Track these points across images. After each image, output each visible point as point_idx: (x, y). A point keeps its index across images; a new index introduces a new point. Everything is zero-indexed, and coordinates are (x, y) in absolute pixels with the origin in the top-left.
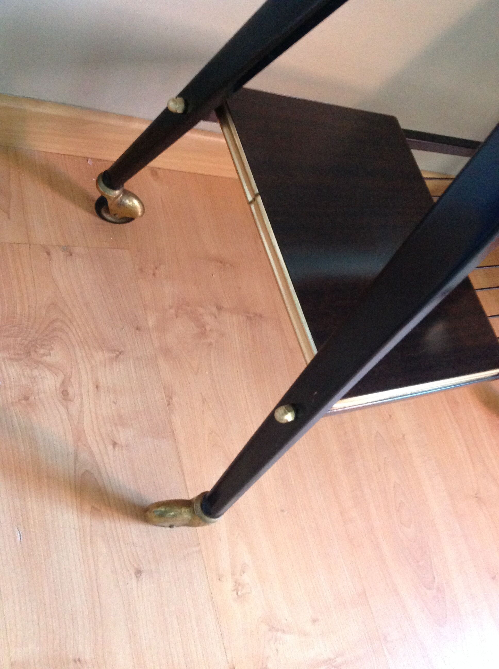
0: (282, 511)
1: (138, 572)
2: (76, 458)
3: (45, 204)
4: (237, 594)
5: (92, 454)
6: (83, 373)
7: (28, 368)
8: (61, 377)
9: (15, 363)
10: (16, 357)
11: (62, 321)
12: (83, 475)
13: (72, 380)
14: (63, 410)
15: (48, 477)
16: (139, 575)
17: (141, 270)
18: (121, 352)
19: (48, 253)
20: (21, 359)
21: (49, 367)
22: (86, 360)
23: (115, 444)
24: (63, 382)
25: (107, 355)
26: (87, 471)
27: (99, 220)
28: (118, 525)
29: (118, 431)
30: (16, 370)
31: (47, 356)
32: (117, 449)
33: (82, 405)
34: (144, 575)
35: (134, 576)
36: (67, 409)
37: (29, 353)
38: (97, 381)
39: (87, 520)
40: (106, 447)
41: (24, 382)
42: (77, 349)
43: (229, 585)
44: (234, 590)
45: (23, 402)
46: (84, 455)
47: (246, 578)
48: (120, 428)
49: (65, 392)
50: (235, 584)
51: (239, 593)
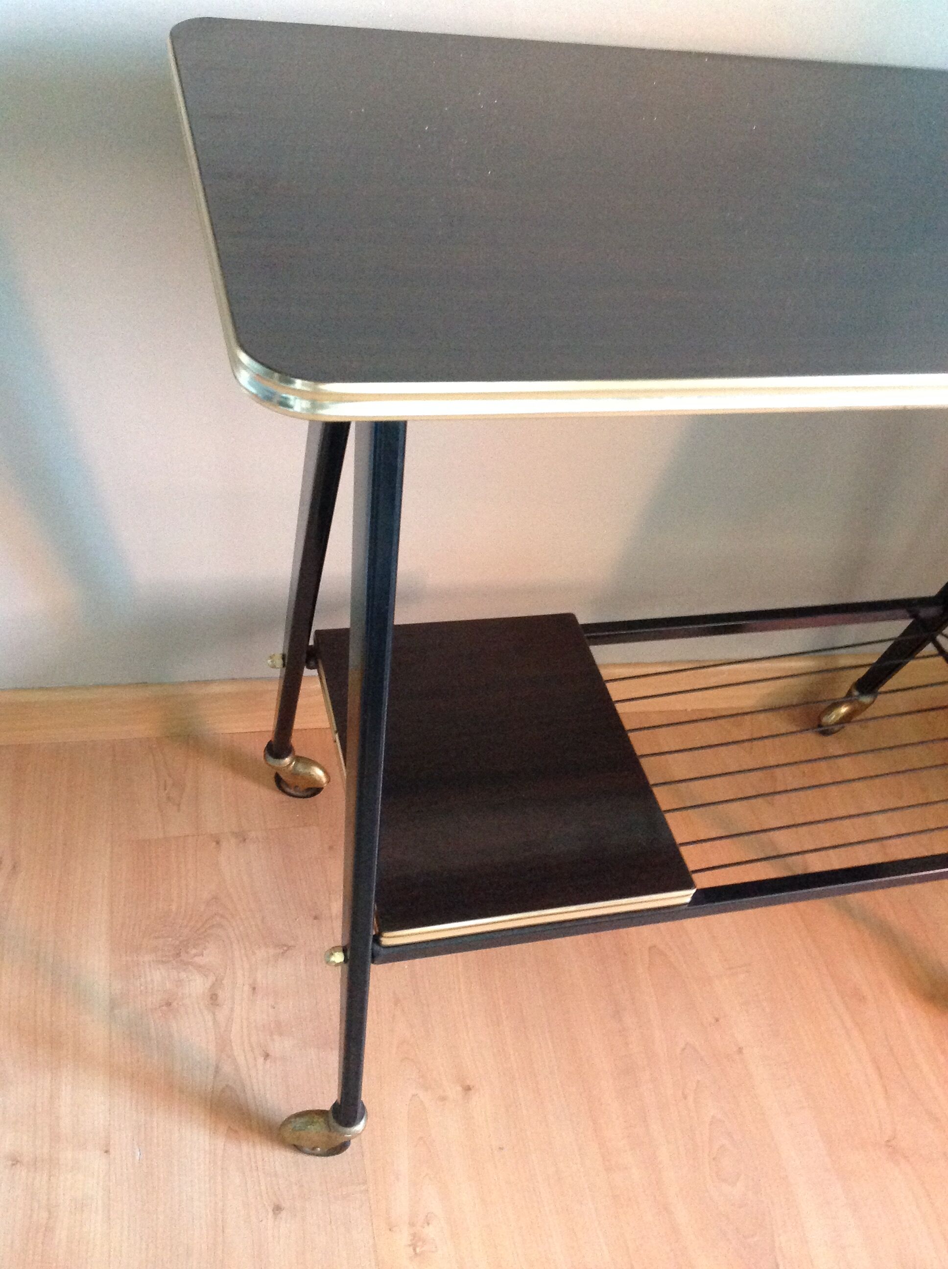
0: (501, 1149)
1: (277, 1209)
2: (217, 1070)
3: (223, 789)
4: (415, 1250)
5: (237, 1069)
6: (239, 973)
7: (174, 970)
8: (212, 978)
9: (160, 966)
10: (164, 959)
11: (222, 916)
12: (223, 1091)
13: (224, 982)
14: (209, 1017)
15: (181, 1091)
16: (277, 1212)
17: (331, 848)
18: (289, 948)
19: (218, 843)
20: (168, 962)
21: (199, 968)
22: (245, 959)
23: (267, 1056)
24: (213, 985)
25: (272, 951)
26: (227, 1086)
27: (285, 797)
28: (259, 1151)
29: (273, 1040)
30: (161, 973)
31: (199, 956)
32: (268, 1061)
33: (232, 1010)
34: (283, 1214)
35: (271, 1214)
36: (214, 1014)
37: (178, 955)
38: (255, 980)
39: (220, 1142)
40: (255, 1059)
41: (168, 986)
42: (235, 946)
43: (403, 1238)
44: (410, 1246)
45: (164, 1008)
46: (227, 1068)
47: (430, 1232)
48: (276, 1037)
49: (214, 997)
50: (412, 1238)
51: (418, 1250)
